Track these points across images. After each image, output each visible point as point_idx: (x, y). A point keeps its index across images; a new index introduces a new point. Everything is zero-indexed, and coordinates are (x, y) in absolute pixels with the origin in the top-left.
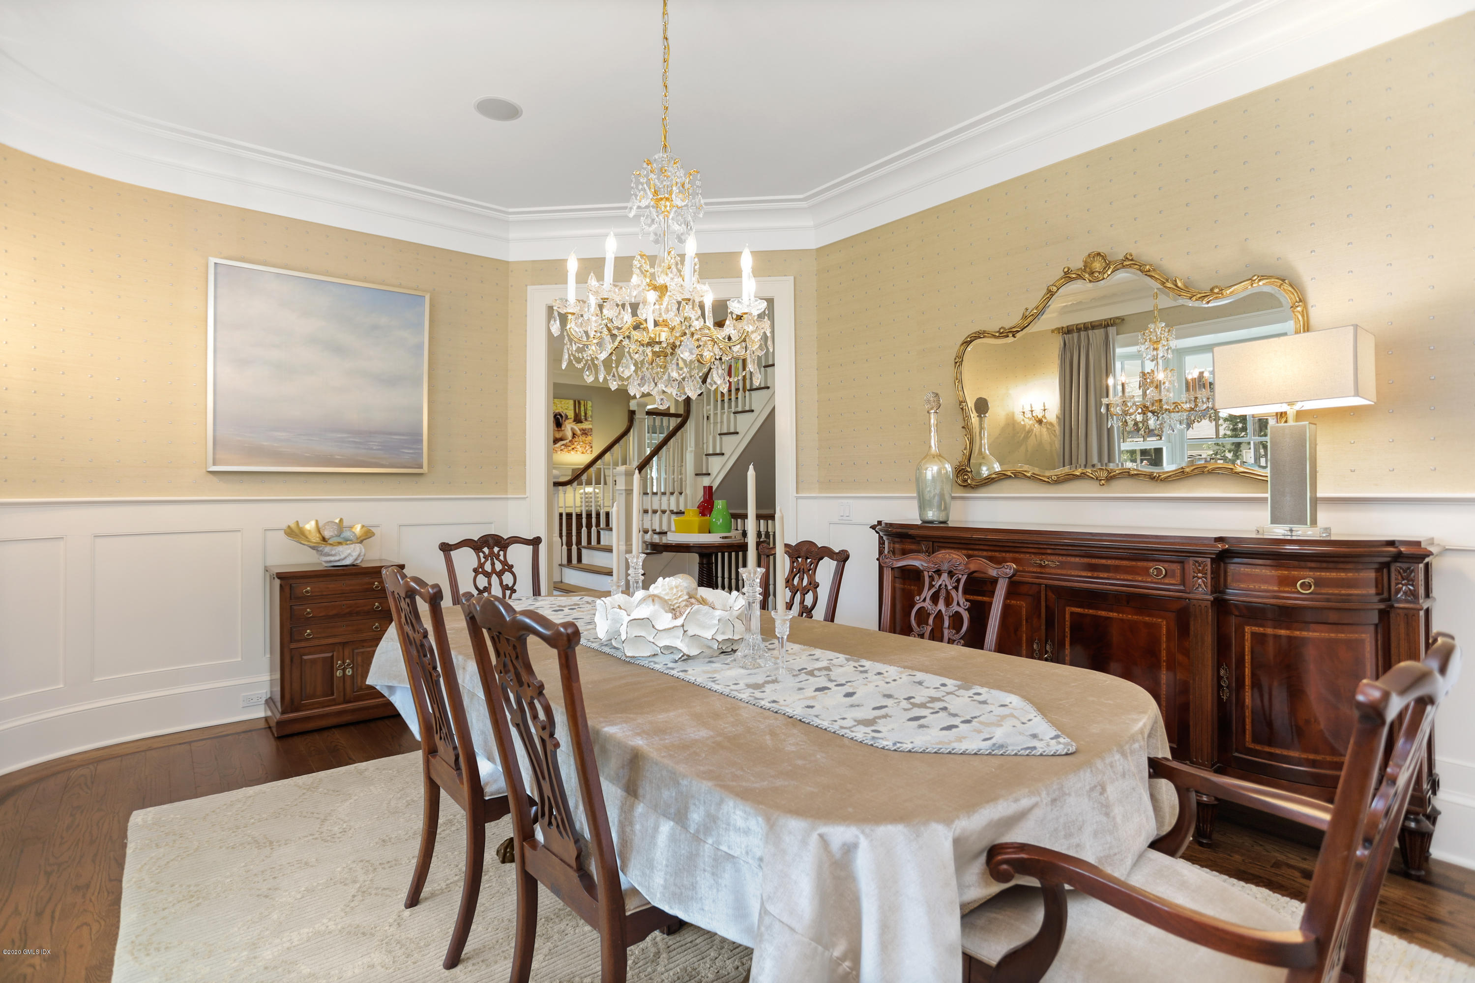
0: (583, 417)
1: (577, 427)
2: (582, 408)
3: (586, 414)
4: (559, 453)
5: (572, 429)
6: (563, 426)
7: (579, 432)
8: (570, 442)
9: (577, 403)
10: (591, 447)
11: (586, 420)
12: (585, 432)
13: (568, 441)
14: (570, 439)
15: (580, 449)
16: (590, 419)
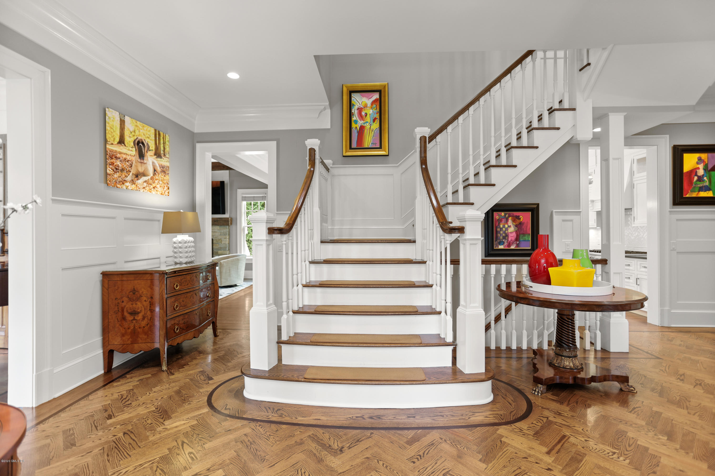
0: (162, 152)
1: (158, 162)
2: (162, 141)
3: (164, 148)
4: (142, 190)
5: (153, 163)
6: (145, 158)
7: (159, 169)
8: (152, 178)
9: (157, 135)
10: (169, 188)
11: (164, 155)
12: (164, 170)
13: (149, 177)
14: (152, 175)
15: (160, 189)
16: (167, 156)
